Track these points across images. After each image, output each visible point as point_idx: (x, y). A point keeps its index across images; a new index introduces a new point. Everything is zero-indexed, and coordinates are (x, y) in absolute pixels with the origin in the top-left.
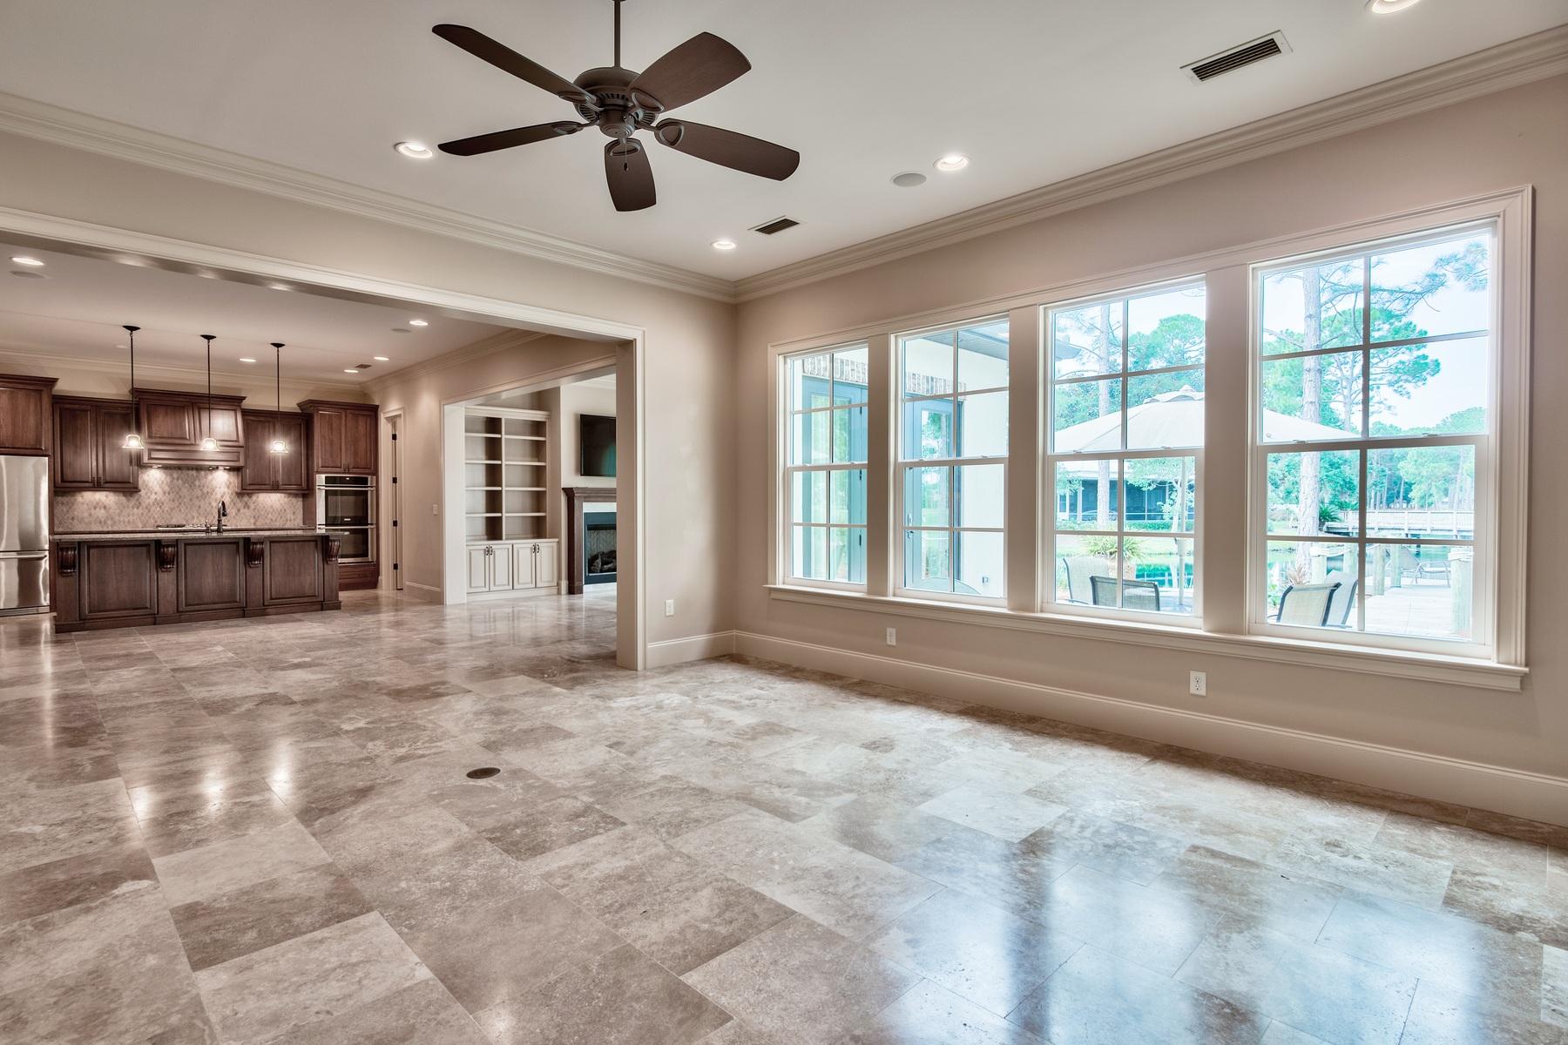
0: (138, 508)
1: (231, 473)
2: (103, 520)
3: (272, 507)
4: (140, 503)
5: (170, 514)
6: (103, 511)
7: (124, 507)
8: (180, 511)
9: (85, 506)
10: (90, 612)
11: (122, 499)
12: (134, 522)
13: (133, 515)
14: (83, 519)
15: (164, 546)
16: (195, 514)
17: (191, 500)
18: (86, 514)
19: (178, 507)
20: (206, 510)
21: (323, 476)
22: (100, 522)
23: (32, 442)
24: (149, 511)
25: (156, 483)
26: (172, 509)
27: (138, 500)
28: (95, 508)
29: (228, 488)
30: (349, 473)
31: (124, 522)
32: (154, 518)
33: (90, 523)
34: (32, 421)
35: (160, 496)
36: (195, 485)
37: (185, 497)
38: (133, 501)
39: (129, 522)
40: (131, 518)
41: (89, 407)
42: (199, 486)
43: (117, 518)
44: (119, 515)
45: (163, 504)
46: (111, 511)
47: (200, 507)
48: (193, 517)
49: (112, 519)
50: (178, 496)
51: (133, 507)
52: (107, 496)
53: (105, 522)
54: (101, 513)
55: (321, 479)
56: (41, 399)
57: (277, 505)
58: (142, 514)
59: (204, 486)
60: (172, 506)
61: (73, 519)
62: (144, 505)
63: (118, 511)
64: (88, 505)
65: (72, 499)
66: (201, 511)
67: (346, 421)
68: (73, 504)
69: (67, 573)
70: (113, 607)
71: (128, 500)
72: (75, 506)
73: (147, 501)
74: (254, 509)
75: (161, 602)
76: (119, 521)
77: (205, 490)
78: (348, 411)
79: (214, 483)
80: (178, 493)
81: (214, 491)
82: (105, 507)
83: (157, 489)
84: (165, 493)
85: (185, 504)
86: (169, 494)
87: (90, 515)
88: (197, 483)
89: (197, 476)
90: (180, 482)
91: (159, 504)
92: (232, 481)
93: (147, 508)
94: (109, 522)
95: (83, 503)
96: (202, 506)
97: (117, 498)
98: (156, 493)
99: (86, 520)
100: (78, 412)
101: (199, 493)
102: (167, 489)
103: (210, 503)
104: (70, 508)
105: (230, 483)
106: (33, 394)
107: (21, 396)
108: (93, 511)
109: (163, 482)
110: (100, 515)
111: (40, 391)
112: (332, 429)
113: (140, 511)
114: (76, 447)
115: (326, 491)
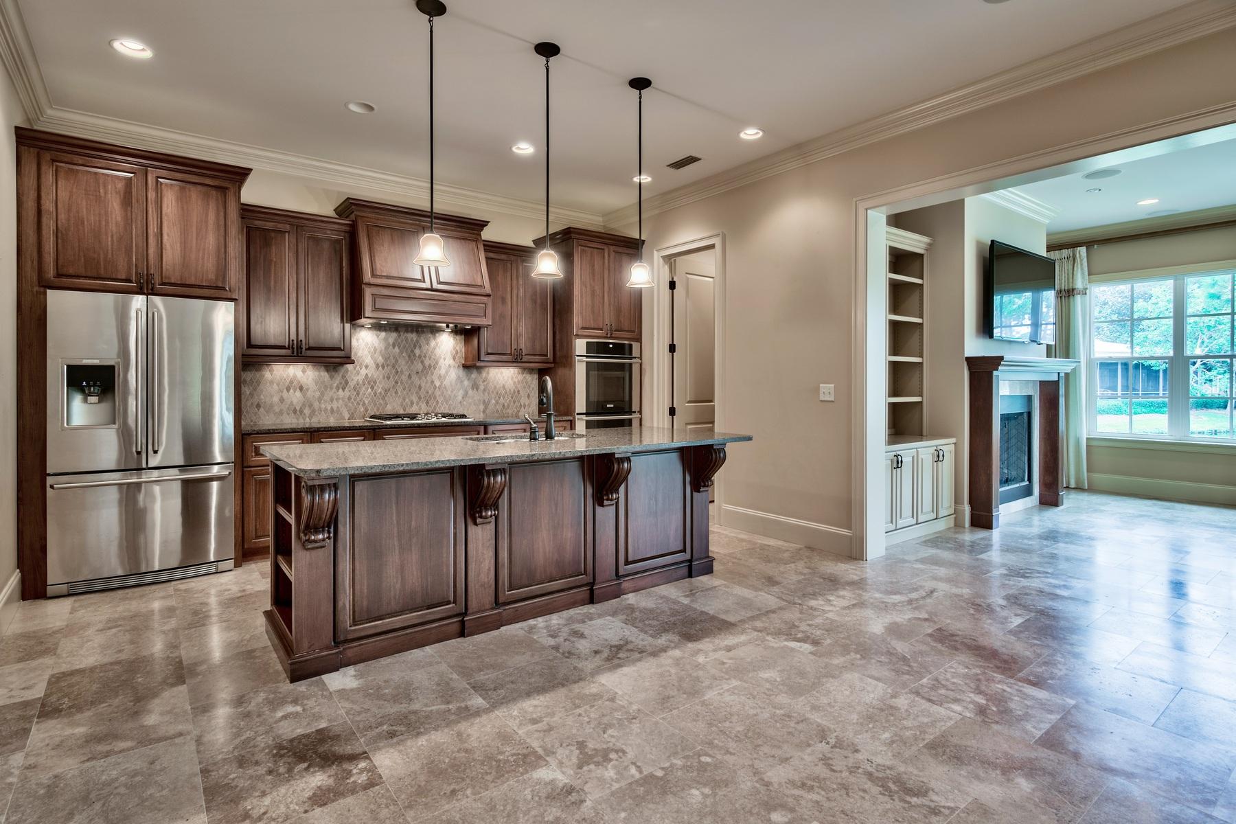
0: (344, 389)
1: (458, 337)
2: (298, 408)
3: (504, 387)
4: (347, 382)
5: (383, 398)
6: (298, 394)
7: (326, 387)
8: (396, 392)
9: (275, 386)
10: (355, 623)
11: (325, 375)
12: (338, 410)
13: (338, 399)
14: (272, 406)
15: (489, 473)
16: (415, 399)
17: (410, 377)
18: (276, 399)
19: (394, 387)
20: (427, 392)
21: (584, 341)
22: (295, 411)
23: (212, 276)
24: (358, 394)
25: (366, 352)
26: (386, 391)
27: (343, 377)
28: (288, 389)
29: (454, 359)
30: (611, 338)
31: (326, 409)
32: (364, 404)
33: (281, 413)
34: (211, 240)
35: (371, 372)
36: (415, 355)
37: (402, 371)
38: (338, 379)
39: (332, 409)
40: (335, 405)
41: (288, 227)
42: (420, 357)
43: (316, 405)
44: (320, 400)
45: (375, 382)
46: (309, 394)
47: (420, 387)
48: (412, 403)
49: (311, 406)
50: (394, 371)
51: (338, 388)
52: (304, 371)
53: (301, 412)
54: (296, 397)
55: (580, 346)
56: (225, 203)
57: (510, 385)
58: (349, 398)
59: (425, 357)
60: (387, 387)
61: (258, 406)
62: (352, 384)
63: (318, 394)
64: (278, 385)
65: (258, 375)
66: (422, 393)
67: (609, 262)
68: (259, 383)
69: (315, 541)
70: (394, 606)
71: (332, 377)
72: (261, 386)
73: (356, 379)
74: (484, 390)
75: (471, 584)
76: (320, 409)
77: (427, 363)
78: (612, 247)
79: (438, 351)
80: (394, 367)
81: (437, 363)
82: (301, 388)
83: (368, 360)
84: (377, 366)
85: (402, 383)
86: (383, 368)
87: (282, 400)
88: (417, 352)
89: (417, 341)
90: (397, 349)
91: (371, 383)
92: (458, 348)
93: (355, 389)
94: (307, 411)
95: (272, 382)
96: (423, 385)
97: (317, 373)
98: (367, 367)
99: (277, 409)
100: (273, 235)
101: (420, 367)
102: (380, 360)
103: (432, 382)
104: (255, 389)
105: (457, 353)
106: (214, 192)
107: (194, 194)
108: (285, 394)
109: (375, 350)
110: (295, 401)
111: (223, 190)
112: (593, 274)
113: (347, 393)
114: (269, 289)
115: (587, 363)
